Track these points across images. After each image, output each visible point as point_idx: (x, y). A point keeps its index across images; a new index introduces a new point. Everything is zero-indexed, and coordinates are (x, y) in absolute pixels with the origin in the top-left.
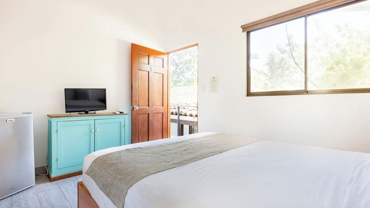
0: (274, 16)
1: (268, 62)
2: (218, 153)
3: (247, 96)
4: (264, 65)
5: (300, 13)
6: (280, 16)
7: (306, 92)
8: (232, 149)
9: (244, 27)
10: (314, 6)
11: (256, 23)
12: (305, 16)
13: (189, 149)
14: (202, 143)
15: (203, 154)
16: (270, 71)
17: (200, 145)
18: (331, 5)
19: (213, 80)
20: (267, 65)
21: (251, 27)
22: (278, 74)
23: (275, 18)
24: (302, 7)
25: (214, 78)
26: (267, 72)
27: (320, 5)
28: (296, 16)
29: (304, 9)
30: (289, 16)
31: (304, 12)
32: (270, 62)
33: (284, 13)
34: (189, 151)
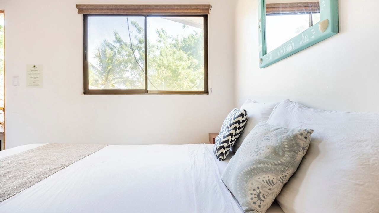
0: (116, 5)
1: (98, 54)
2: (61, 168)
3: (84, 94)
4: (94, 57)
5: (141, 11)
6: (123, 8)
7: (146, 92)
8: (77, 161)
9: (80, 8)
10: (153, 8)
11: (95, 8)
12: (146, 16)
13: (10, 172)
14: (29, 160)
15: (39, 175)
16: (100, 65)
17: (27, 164)
18: (166, 13)
19: (33, 69)
20: (97, 58)
21: (89, 11)
22: (110, 70)
23: (116, 8)
24: (143, 6)
25: (35, 66)
26: (97, 66)
27: (158, 9)
28: (137, 13)
29: (144, 8)
30: (131, 11)
31: (144, 11)
32: (101, 54)
33: (126, 6)
34: (10, 175)
